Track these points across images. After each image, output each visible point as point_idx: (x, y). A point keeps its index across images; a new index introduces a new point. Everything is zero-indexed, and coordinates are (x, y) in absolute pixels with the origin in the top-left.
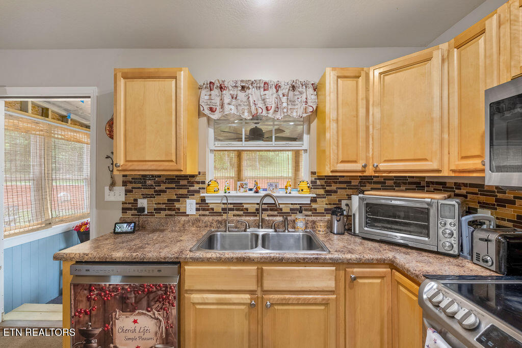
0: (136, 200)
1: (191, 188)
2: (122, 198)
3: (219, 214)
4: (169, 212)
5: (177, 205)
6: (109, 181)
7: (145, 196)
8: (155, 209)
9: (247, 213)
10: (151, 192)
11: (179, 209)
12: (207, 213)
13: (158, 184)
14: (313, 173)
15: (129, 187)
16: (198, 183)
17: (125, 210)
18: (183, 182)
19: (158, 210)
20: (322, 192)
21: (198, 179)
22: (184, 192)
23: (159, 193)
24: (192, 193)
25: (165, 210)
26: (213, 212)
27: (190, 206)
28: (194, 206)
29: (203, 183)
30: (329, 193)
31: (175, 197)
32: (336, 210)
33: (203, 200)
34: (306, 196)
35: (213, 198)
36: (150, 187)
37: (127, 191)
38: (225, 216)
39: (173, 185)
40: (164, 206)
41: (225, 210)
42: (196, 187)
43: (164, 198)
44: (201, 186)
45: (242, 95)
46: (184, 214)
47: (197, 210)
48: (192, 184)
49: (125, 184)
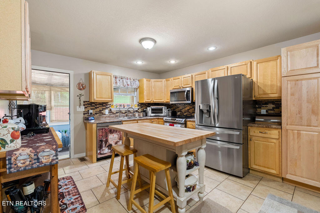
0: (88, 111)
1: (107, 106)
2: (84, 110)
3: (115, 114)
4: (100, 114)
5: (102, 112)
6: (79, 104)
7: (91, 109)
8: (95, 113)
9: (122, 113)
10: (94, 108)
11: (103, 113)
12: (112, 114)
13: (96, 105)
14: (138, 102)
15: (86, 106)
16: (109, 105)
17: (84, 114)
18: (104, 105)
19: (96, 114)
20: (140, 107)
21: (109, 103)
22: (105, 107)
23: (96, 108)
24: (107, 108)
25: (98, 113)
26: (113, 114)
27: (107, 112)
28: (108, 112)
29: (110, 105)
30: (141, 107)
31: (102, 109)
32: (144, 111)
33: (111, 110)
34: (136, 108)
35: (114, 109)
36: (93, 106)
37: (85, 108)
38: (117, 114)
39: (101, 106)
40: (98, 112)
41: (117, 113)
42: (108, 106)
43: (98, 110)
44: (110, 106)
45: (121, 80)
46: (105, 114)
47: (109, 113)
48: (107, 105)
49: (84, 105)
